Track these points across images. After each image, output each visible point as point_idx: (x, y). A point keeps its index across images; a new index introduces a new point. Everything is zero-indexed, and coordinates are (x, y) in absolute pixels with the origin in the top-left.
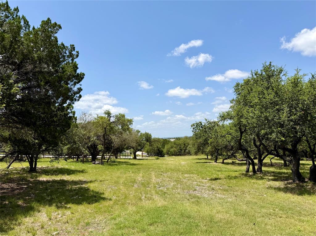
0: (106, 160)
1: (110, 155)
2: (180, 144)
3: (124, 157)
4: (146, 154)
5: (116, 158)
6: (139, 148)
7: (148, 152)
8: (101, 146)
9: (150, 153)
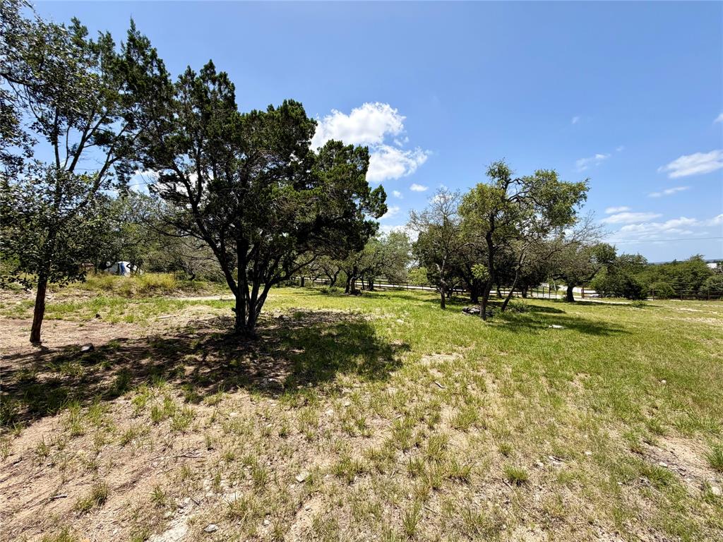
0: (503, 299)
1: (511, 289)
2: (678, 272)
3: (541, 296)
4: (594, 292)
5: (524, 296)
6: (582, 278)
7: (597, 289)
8: (482, 266)
9: (602, 291)
